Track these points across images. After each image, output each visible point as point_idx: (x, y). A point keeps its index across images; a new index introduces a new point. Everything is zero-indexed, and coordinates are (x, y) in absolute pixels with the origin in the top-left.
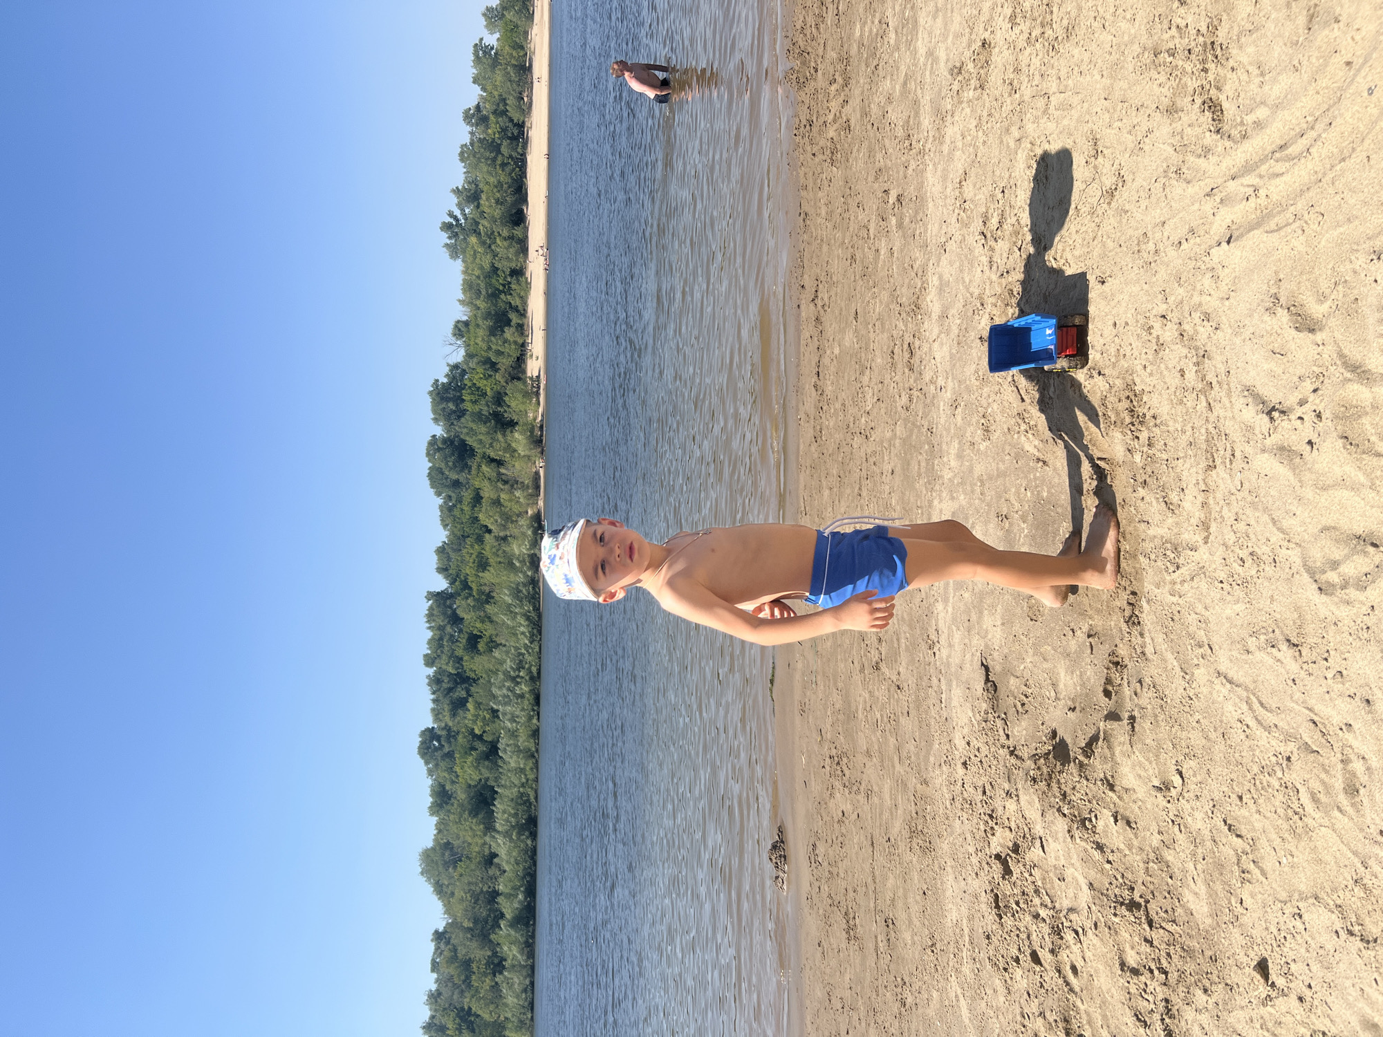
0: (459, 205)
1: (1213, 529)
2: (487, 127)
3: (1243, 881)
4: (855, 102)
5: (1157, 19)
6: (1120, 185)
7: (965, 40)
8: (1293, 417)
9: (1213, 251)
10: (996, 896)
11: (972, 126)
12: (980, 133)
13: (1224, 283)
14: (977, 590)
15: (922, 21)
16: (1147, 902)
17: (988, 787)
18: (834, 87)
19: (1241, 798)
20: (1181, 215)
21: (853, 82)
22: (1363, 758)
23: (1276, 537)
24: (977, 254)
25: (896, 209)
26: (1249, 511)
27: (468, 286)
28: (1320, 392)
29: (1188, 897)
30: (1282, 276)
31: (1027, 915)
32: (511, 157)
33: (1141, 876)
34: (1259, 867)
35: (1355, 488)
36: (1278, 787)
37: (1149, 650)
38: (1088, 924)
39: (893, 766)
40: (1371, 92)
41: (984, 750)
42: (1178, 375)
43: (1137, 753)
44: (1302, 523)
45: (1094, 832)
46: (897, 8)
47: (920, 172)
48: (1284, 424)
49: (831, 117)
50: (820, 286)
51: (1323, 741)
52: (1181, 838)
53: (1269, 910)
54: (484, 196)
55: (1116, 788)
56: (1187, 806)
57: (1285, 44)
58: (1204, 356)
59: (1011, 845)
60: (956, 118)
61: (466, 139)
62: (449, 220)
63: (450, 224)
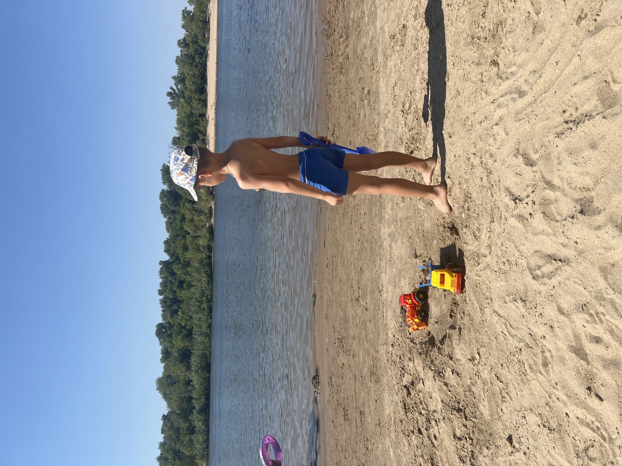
0: (175, 84)
1: (493, 248)
2: (189, 48)
3: (503, 401)
4: (351, 47)
5: (473, 23)
6: (458, 95)
7: (396, 23)
8: (524, 202)
9: (494, 127)
10: (405, 404)
11: (399, 62)
12: (402, 66)
13: (498, 142)
14: (398, 268)
15: (378, 13)
16: (465, 409)
17: (402, 356)
18: (342, 39)
19: (502, 365)
20: (482, 110)
21: (350, 37)
22: (550, 351)
23: (517, 254)
24: (400, 120)
25: (367, 97)
26: (507, 242)
27: (179, 121)
28: (535, 193)
29: (481, 407)
30: (520, 141)
31: (417, 412)
32: (199, 62)
33: (463, 398)
34: (509, 396)
35: (548, 235)
36: (516, 362)
37: (468, 299)
38: (441, 418)
39: (364, 344)
40: (557, 63)
41: (400, 339)
42: (480, 180)
43: (462, 344)
44: (527, 248)
45: (444, 378)
46: (368, 6)
47: (378, 81)
48: (521, 205)
49: (340, 53)
50: (336, 128)
51: (534, 343)
52: (479, 381)
53: (512, 414)
54: (187, 80)
55: (453, 359)
56: (481, 368)
57: (524, 39)
58: (490, 173)
59: (411, 381)
60: (392, 58)
61: (179, 54)
62: (170, 91)
63: (171, 92)
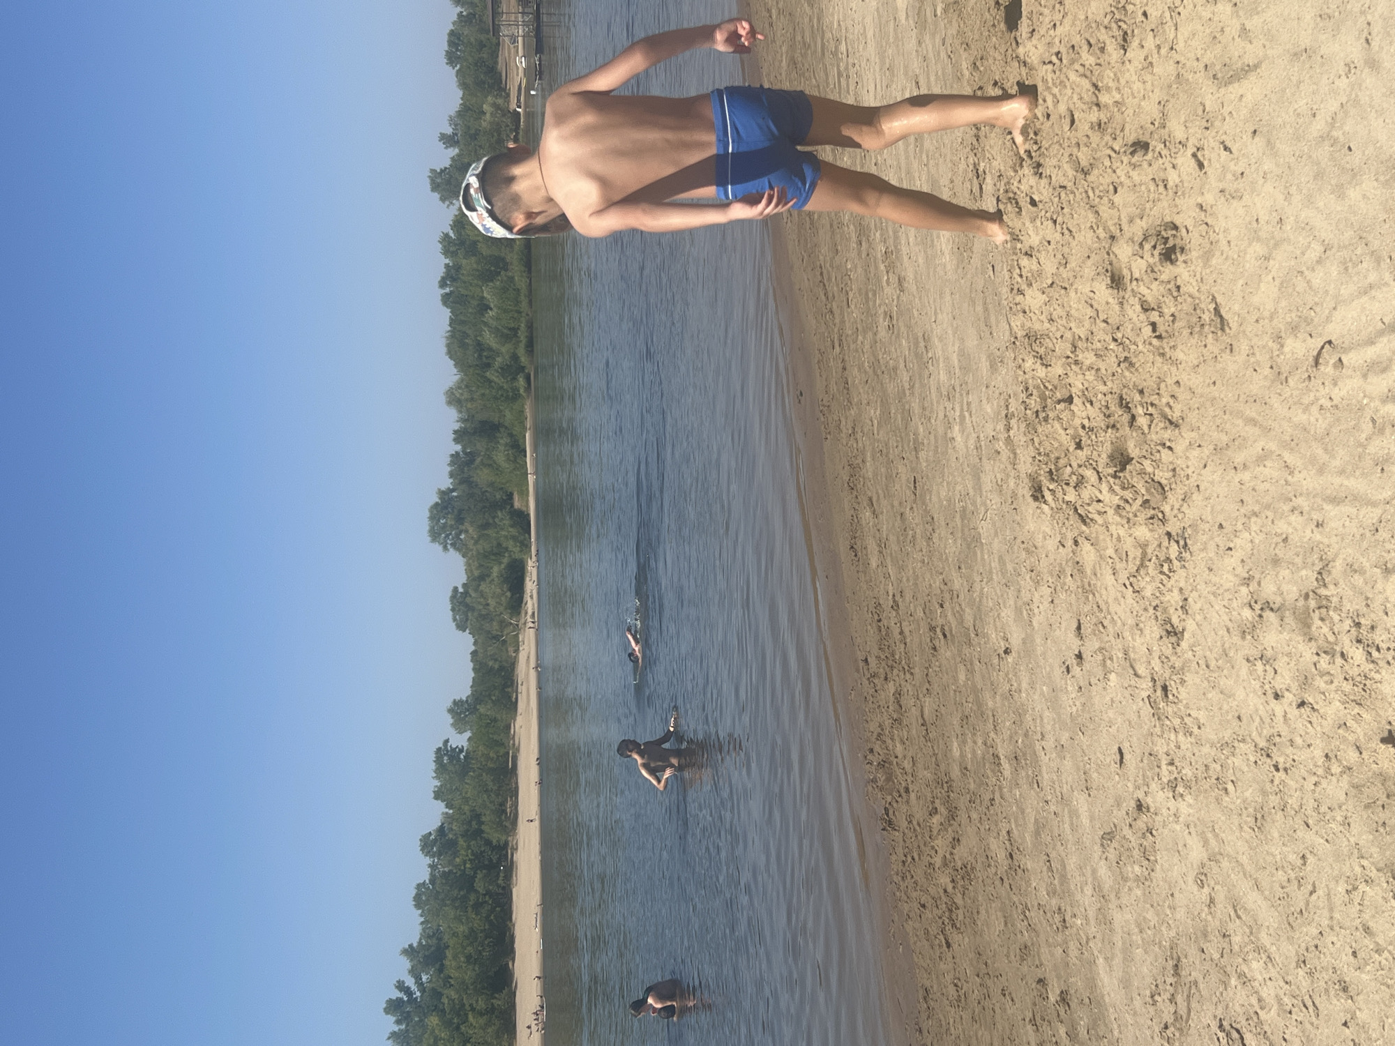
0: (413, 972)
2: (455, 854)
4: (970, 842)
15: (1043, 757)
18: (936, 820)
21: (962, 814)
25: (1062, 1012)
32: (488, 893)
47: (1088, 964)
49: (938, 861)
54: (449, 953)
60: (1124, 900)
61: (424, 875)
62: (396, 994)
63: (400, 1000)
